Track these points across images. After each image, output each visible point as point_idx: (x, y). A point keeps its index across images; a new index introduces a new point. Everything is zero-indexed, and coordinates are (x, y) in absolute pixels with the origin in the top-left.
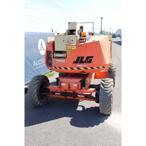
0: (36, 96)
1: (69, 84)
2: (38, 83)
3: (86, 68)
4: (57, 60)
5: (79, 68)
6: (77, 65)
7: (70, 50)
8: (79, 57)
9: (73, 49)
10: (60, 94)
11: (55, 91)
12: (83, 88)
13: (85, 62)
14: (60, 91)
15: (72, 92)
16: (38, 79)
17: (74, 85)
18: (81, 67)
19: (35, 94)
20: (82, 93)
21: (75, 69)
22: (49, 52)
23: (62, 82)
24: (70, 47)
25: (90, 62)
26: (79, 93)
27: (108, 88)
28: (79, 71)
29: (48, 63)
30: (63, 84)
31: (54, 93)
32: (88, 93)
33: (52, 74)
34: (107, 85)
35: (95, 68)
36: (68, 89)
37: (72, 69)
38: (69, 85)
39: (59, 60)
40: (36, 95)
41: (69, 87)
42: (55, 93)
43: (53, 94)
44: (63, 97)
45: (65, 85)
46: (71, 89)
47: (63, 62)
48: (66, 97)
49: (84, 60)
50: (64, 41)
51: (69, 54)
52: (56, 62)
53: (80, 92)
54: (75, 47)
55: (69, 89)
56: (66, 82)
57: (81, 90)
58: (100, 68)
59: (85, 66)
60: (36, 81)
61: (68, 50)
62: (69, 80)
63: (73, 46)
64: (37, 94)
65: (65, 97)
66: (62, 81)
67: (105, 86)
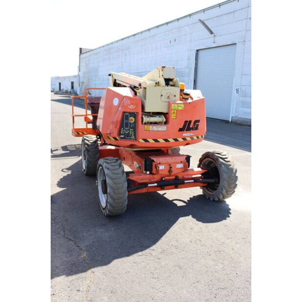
1: (170, 165)
4: (151, 127)
6: (183, 134)
7: (175, 111)
9: (180, 108)
11: (148, 181)
15: (174, 177)
24: (176, 105)
39: (155, 128)
41: (170, 171)
45: (163, 168)
47: (164, 130)
50: (162, 95)
51: (173, 116)
52: (149, 130)
54: (183, 106)
59: (192, 134)
61: (172, 111)
63: (179, 105)
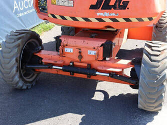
0: (15, 72)
2: (19, 46)
3: (114, 20)
5: (100, 20)
10: (61, 68)
12: (107, 59)
13: (114, 7)
14: (62, 63)
16: (19, 39)
17: (89, 51)
18: (106, 17)
19: (12, 67)
20: (104, 69)
21: (94, 20)
23: (67, 45)
26: (99, 68)
27: (159, 61)
28: (101, 26)
29: (39, 7)
30: (69, 50)
31: (50, 66)
32: (115, 68)
33: (49, 27)
34: (157, 56)
35: (134, 20)
36: (78, 59)
37: (87, 20)
38: (80, 52)
40: (15, 69)
42: (52, 66)
43: (49, 68)
44: (68, 74)
46: (83, 60)
48: (73, 74)
49: (112, 3)
53: (100, 66)
55: (81, 60)
56: (75, 45)
57: (103, 62)
58: (143, 21)
60: (15, 41)
62: (80, 42)
64: (17, 67)
65: (71, 74)
66: (65, 43)
67: (153, 58)
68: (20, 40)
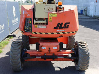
3: (64, 33)
5: (58, 33)
8: (59, 24)
10: (41, 57)
12: (61, 50)
14: (40, 54)
17: (54, 48)
18: (60, 32)
21: (55, 33)
22: (27, 19)
23: (43, 46)
25: (67, 27)
30: (44, 48)
31: (34, 57)
35: (71, 32)
36: (48, 52)
37: (52, 33)
42: (36, 57)
44: (43, 60)
46: (50, 52)
49: (63, 26)
53: (59, 54)
56: (47, 45)
57: (60, 52)
62: (49, 44)
65: (45, 60)
66: (42, 45)
68: (20, 46)
